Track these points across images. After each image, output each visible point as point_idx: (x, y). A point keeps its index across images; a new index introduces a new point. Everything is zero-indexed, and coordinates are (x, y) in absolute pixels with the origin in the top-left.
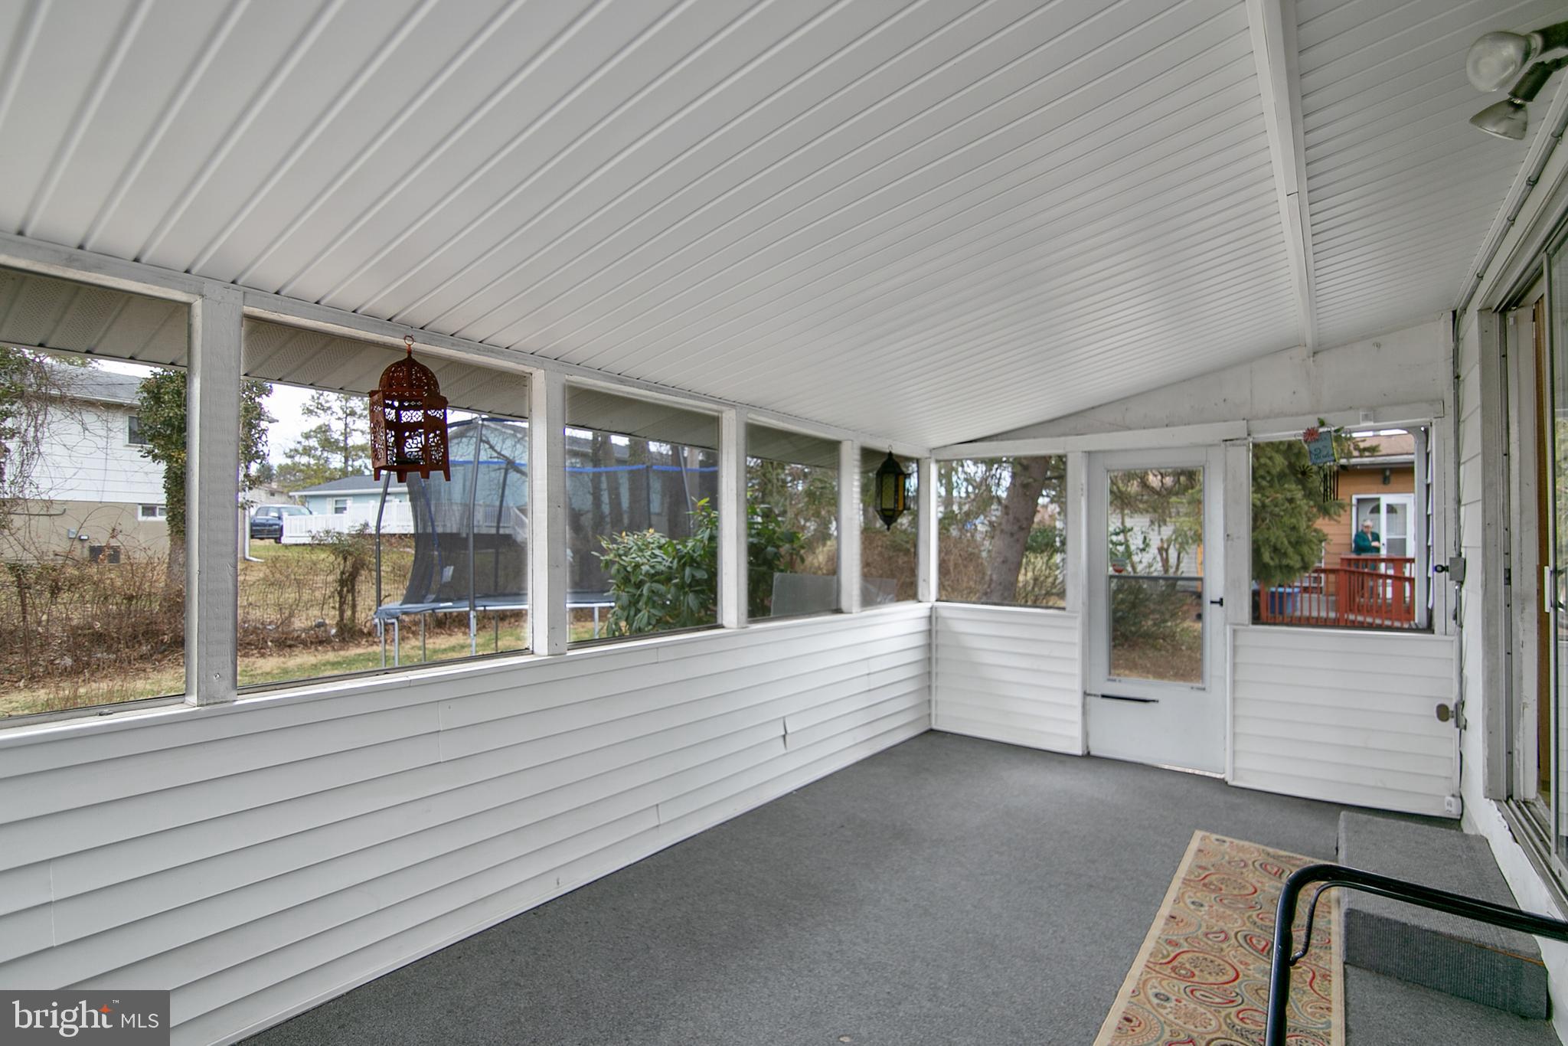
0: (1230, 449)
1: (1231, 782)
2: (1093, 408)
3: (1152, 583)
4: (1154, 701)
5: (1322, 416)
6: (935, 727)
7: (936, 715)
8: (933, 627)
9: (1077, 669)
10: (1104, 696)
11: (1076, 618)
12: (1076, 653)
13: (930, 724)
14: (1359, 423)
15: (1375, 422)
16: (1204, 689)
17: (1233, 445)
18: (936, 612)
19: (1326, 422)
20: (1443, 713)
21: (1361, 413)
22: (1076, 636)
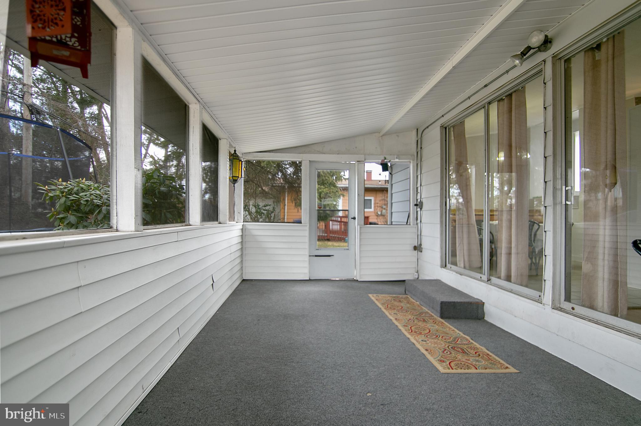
0: (359, 164)
1: (359, 280)
2: (313, 144)
3: (332, 212)
4: (332, 256)
5: (385, 156)
6: (244, 278)
7: (245, 273)
8: (244, 233)
9: (307, 246)
10: (316, 256)
11: (307, 226)
12: (307, 240)
13: (243, 277)
14: (394, 159)
15: (399, 159)
16: (348, 249)
17: (360, 163)
18: (245, 226)
19: (387, 158)
20: (415, 248)
21: (395, 157)
22: (307, 233)
